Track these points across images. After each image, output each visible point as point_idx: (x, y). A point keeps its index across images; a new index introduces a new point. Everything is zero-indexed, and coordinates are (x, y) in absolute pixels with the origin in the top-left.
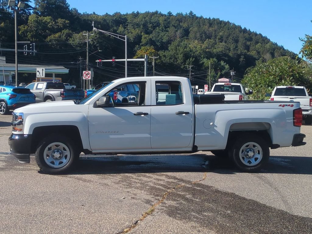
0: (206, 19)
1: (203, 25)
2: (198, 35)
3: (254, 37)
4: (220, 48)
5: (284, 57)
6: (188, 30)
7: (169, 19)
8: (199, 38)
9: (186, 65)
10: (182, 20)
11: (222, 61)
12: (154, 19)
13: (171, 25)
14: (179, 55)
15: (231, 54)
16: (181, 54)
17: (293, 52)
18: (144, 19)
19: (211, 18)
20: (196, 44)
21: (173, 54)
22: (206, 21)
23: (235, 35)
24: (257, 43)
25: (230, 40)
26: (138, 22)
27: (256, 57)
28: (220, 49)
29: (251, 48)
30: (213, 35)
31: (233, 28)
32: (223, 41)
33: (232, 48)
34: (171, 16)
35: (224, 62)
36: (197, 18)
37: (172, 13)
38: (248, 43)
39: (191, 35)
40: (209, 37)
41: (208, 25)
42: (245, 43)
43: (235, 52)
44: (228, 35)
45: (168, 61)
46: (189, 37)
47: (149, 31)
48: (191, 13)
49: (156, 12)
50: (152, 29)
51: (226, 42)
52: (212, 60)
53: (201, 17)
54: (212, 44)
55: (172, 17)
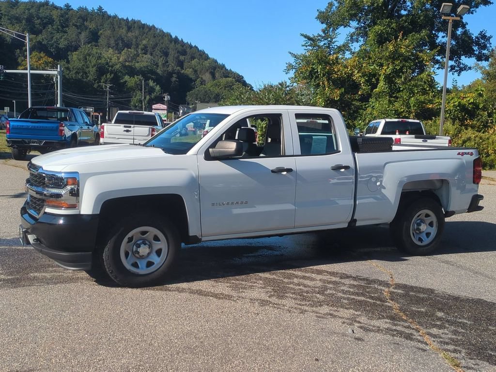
0: (123, 19)
1: (119, 27)
2: (112, 42)
3: (188, 50)
4: (144, 61)
5: (227, 78)
6: (97, 33)
7: (67, 14)
8: (114, 46)
9: (101, 84)
10: (87, 18)
11: (150, 80)
12: (43, 13)
13: (71, 24)
14: (91, 69)
15: (159, 71)
16: (93, 68)
17: (238, 74)
18: (27, 11)
19: (130, 19)
20: (110, 53)
21: (82, 67)
22: (123, 23)
23: (163, 46)
24: (193, 58)
25: (157, 52)
26: (17, 15)
27: (192, 77)
28: (145, 64)
29: (186, 65)
30: (134, 43)
31: (161, 36)
32: (149, 54)
33: (160, 64)
34: (70, 10)
35: (154, 82)
36: (109, 17)
37: (71, 6)
38: (182, 58)
39: (101, 41)
40: (128, 46)
41: (125, 28)
42: (178, 58)
43: (165, 69)
44: (154, 45)
45: (74, 76)
46: (99, 44)
47: (35, 29)
48: (100, 9)
49: (47, 3)
50: (41, 28)
51: (151, 54)
52: (138, 78)
53: (115, 17)
54: (133, 56)
55: (71, 12)
